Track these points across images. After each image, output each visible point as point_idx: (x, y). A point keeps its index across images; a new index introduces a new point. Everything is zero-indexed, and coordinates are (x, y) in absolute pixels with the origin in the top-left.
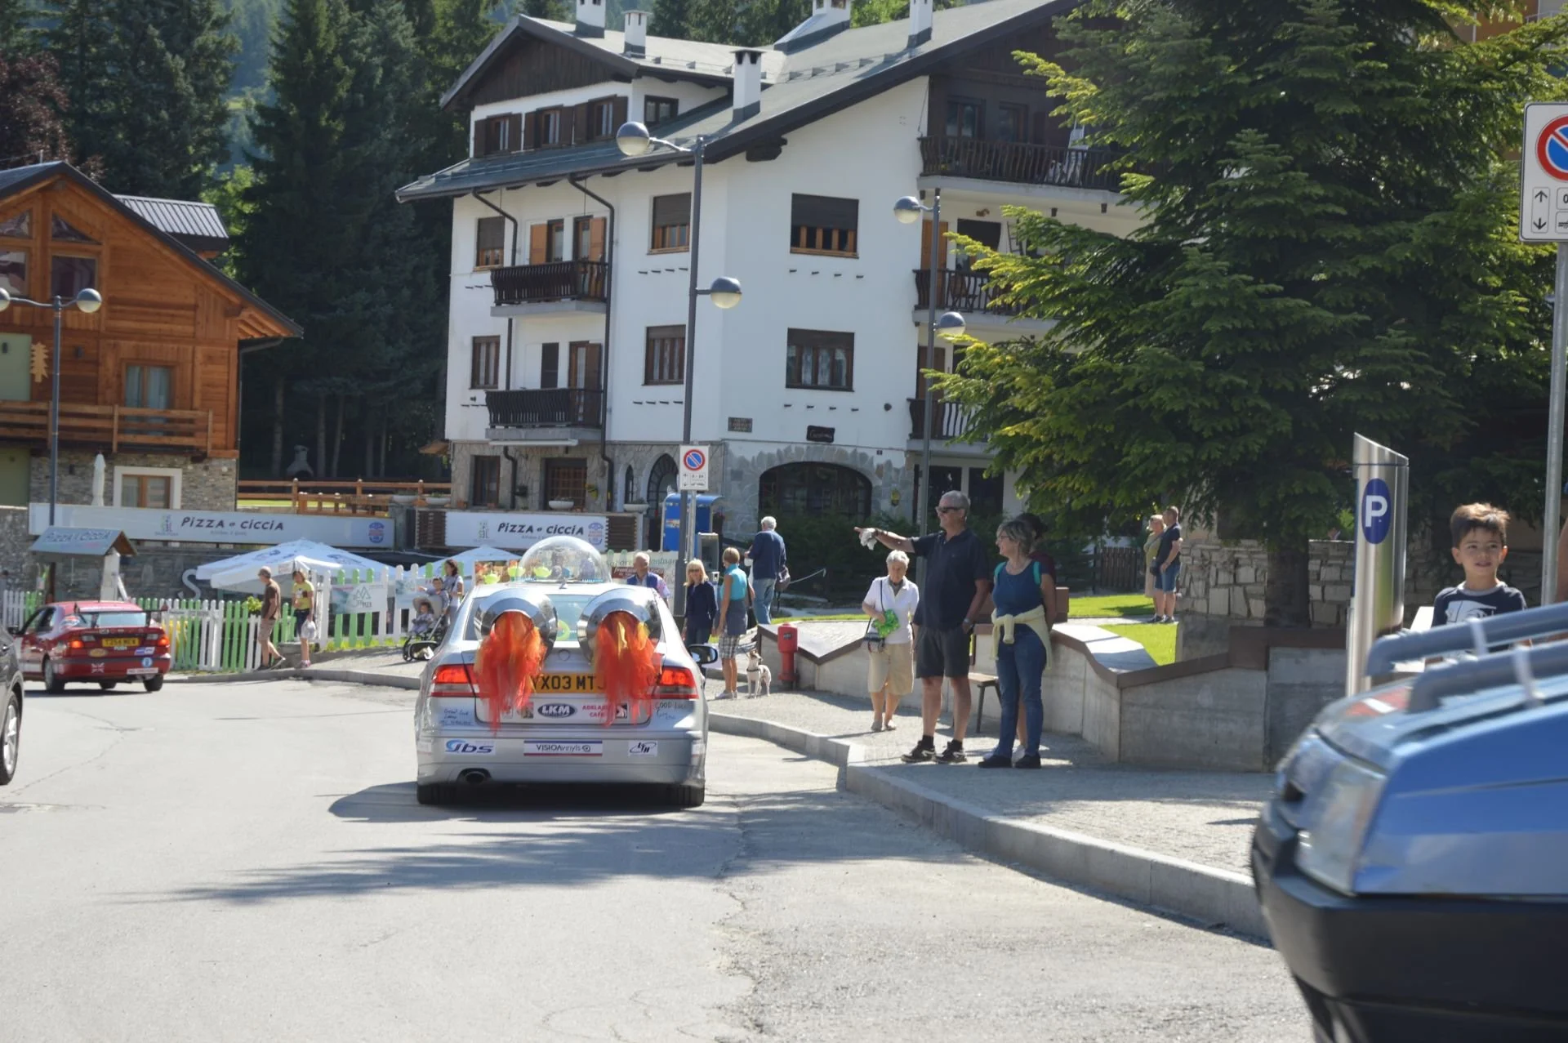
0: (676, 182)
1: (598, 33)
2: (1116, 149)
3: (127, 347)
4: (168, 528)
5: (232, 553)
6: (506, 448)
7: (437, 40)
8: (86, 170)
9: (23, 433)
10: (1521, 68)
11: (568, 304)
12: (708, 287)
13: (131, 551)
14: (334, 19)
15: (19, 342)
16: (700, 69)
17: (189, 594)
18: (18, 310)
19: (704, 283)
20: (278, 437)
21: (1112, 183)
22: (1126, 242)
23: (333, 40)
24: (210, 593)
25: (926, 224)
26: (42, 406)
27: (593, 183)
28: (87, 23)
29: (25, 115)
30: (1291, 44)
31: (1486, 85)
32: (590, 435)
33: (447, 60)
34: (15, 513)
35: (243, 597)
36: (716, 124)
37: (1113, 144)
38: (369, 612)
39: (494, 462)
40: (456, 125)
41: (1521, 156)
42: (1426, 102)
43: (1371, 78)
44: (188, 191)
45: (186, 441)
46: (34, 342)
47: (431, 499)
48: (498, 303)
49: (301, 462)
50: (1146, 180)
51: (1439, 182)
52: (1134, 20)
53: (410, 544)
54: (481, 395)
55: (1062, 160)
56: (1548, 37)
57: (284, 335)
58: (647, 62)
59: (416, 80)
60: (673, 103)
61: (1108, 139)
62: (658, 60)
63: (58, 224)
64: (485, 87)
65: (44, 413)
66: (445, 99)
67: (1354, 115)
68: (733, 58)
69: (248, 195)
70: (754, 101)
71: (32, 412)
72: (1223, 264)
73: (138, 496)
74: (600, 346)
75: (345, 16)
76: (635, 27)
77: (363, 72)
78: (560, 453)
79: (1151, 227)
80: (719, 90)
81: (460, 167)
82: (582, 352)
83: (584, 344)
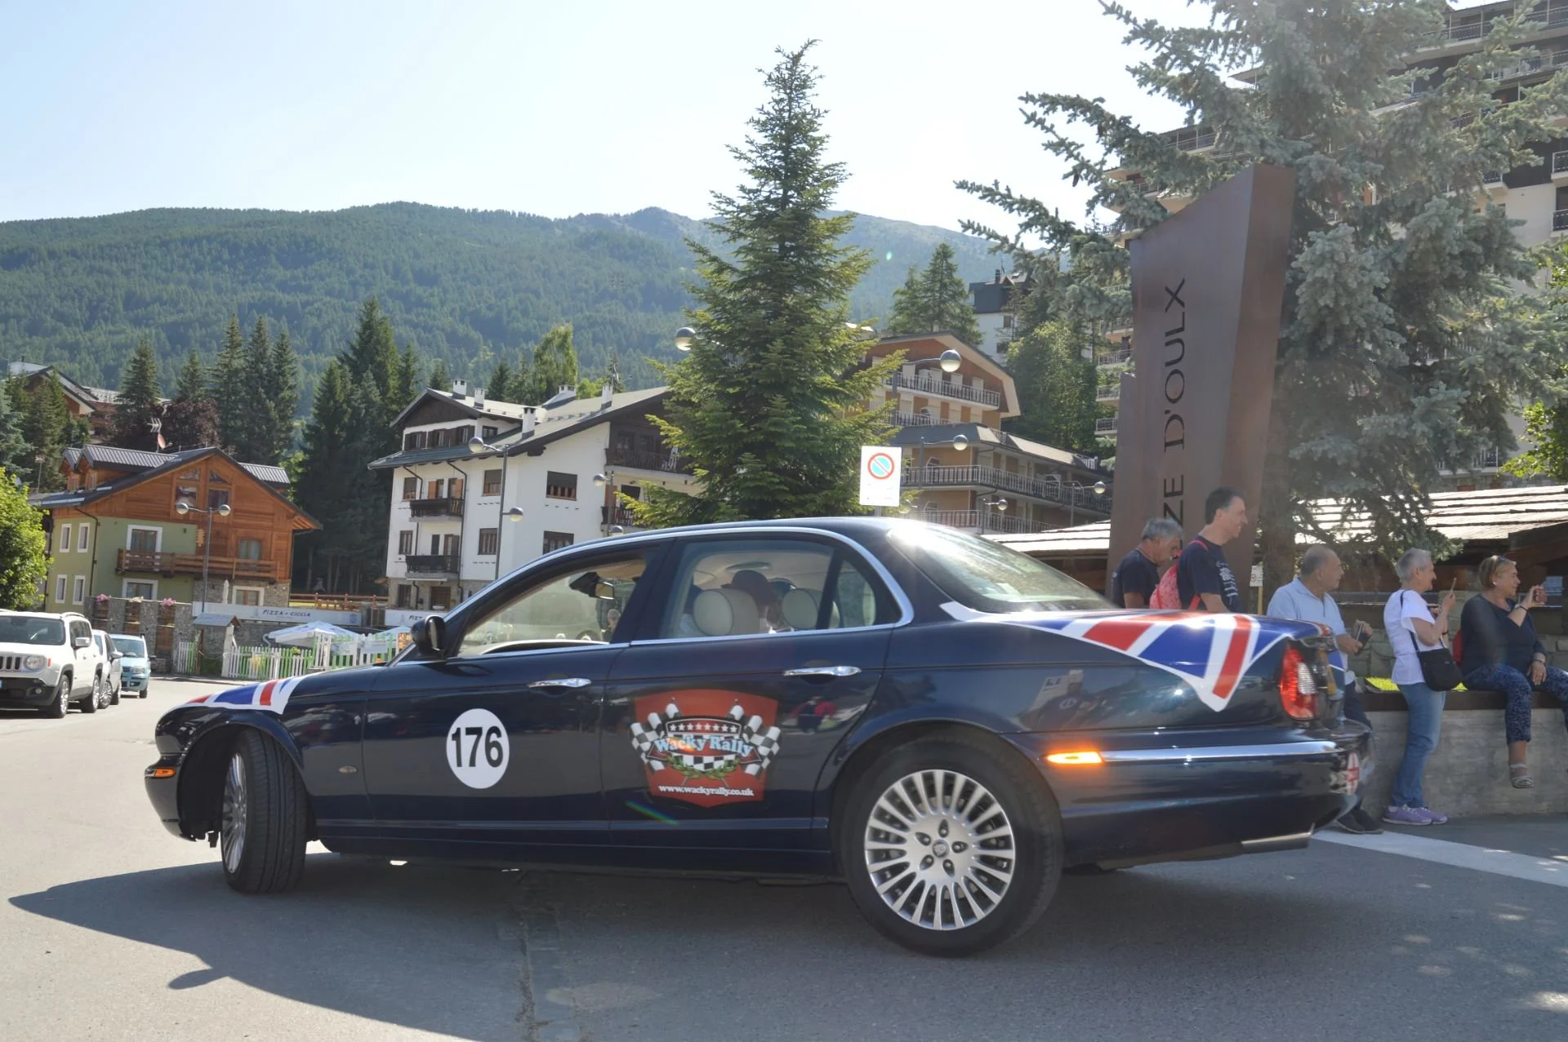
0: (495, 464)
1: (462, 397)
2: (691, 459)
3: (241, 531)
4: (257, 614)
5: (286, 627)
6: (414, 582)
7: (390, 398)
8: (227, 451)
9: (191, 570)
10: (861, 431)
11: (444, 517)
12: (508, 511)
13: (239, 624)
14: (345, 387)
15: (192, 528)
16: (508, 415)
17: (265, 645)
18: (192, 513)
19: (506, 509)
20: (310, 572)
21: (690, 472)
22: (694, 498)
23: (342, 395)
24: (276, 645)
25: (607, 486)
26: (201, 557)
27: (459, 464)
28: (231, 385)
29: (200, 426)
30: (766, 416)
31: (847, 437)
32: (453, 576)
33: (394, 407)
34: (186, 606)
35: (290, 647)
36: (515, 439)
37: (690, 456)
38: (348, 655)
39: (408, 588)
40: (397, 436)
41: (859, 467)
42: (821, 443)
43: (800, 432)
44: (273, 462)
45: (267, 575)
46: (199, 528)
47: (379, 604)
48: (413, 515)
49: (319, 586)
50: (704, 472)
51: (828, 478)
52: (699, 402)
53: (368, 624)
54: (403, 557)
55: (668, 461)
56: (873, 419)
57: (314, 527)
58: (484, 411)
59: (380, 415)
60: (495, 429)
61: (688, 454)
62: (489, 410)
63: (212, 475)
64: (409, 420)
65: (201, 561)
66: (392, 424)
67: (792, 448)
68: (523, 411)
69: (300, 464)
70: (531, 429)
71: (196, 560)
72: (736, 510)
73: (244, 599)
74: (458, 537)
75: (349, 386)
76: (479, 395)
77: (356, 410)
78: (439, 584)
79: (704, 493)
80: (516, 424)
81: (397, 455)
82: (450, 539)
83: (452, 535)
